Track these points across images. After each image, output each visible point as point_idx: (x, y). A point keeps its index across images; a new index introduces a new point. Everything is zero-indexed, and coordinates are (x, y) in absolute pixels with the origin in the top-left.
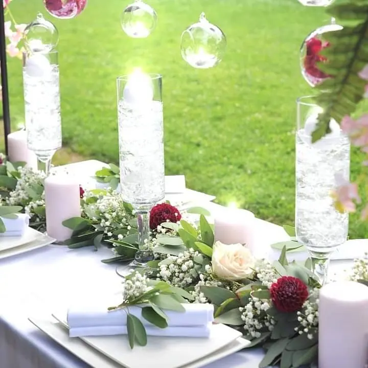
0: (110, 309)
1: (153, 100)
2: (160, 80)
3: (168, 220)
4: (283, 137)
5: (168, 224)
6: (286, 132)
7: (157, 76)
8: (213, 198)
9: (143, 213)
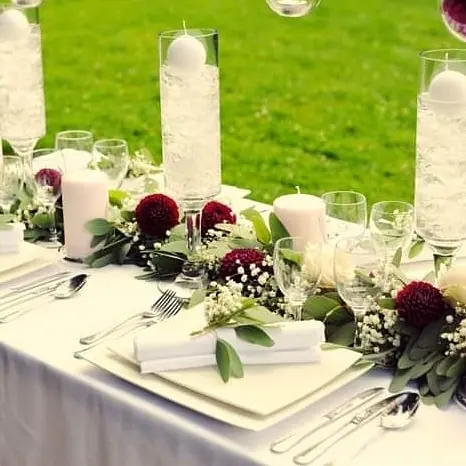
0: (193, 334)
1: (206, 63)
2: (215, 37)
3: (225, 221)
4: (250, 119)
5: (224, 226)
6: (253, 112)
7: (211, 32)
8: (248, 192)
9: (193, 212)
